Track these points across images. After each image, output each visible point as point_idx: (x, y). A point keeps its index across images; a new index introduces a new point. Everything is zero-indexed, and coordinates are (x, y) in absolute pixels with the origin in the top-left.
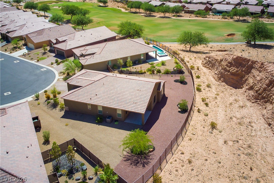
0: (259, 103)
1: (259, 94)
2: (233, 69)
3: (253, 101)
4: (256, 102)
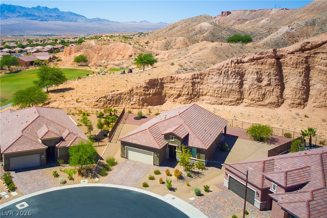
0: (194, 100)
1: (191, 95)
2: (152, 91)
3: (189, 102)
4: (192, 101)
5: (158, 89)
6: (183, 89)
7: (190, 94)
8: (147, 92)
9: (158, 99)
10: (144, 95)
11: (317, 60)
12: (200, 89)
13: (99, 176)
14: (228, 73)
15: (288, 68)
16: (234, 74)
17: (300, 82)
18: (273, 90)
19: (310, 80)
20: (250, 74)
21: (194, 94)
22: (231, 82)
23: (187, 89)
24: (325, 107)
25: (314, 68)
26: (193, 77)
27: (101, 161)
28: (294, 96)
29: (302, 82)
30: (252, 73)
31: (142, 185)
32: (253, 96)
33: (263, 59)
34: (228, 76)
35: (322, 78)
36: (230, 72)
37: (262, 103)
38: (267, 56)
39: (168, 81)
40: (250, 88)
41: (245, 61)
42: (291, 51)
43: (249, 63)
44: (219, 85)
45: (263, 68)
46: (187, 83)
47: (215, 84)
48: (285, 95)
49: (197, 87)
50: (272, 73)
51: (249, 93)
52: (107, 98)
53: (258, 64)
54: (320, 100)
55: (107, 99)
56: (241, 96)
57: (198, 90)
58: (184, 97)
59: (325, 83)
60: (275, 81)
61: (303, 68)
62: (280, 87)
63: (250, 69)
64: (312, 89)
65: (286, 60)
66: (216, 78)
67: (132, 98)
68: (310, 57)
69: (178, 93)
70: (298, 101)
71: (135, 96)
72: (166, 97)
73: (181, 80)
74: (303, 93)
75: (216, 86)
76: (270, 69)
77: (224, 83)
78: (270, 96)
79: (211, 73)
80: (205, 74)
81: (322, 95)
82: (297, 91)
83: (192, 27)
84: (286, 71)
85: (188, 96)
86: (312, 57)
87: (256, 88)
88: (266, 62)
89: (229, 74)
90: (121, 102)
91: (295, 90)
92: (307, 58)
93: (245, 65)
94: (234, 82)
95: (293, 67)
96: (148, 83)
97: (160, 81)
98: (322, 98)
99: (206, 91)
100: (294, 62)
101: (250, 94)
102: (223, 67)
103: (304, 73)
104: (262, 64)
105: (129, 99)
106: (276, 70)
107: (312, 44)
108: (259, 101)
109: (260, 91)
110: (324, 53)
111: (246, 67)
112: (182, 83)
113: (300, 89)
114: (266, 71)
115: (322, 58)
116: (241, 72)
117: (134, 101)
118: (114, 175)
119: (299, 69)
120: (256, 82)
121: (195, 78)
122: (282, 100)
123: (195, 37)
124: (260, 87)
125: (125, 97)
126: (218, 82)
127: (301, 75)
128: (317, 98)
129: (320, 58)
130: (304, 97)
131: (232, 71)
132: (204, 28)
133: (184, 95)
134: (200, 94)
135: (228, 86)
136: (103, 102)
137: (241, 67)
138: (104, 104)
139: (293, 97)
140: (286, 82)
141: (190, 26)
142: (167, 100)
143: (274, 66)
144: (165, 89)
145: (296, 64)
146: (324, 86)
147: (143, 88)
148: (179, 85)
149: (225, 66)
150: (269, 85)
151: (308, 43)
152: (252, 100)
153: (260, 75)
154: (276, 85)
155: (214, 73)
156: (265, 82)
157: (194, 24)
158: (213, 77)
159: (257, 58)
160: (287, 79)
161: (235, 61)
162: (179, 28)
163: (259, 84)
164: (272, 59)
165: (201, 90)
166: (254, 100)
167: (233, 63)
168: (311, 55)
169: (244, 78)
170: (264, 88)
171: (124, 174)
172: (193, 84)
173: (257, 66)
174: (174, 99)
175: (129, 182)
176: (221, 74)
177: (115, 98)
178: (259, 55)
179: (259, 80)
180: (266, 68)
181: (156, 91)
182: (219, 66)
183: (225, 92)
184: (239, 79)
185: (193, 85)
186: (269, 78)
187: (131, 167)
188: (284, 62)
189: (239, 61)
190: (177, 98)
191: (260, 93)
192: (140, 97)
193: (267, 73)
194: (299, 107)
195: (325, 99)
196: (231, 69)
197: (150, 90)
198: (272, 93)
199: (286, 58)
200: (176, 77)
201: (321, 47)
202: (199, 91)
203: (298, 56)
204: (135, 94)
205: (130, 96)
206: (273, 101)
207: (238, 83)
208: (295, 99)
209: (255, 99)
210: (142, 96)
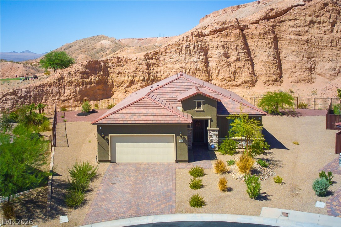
2: (94, 79)
5: (103, 75)
6: (136, 73)
7: (146, 80)
8: (87, 80)
9: (103, 90)
10: (83, 85)
11: (283, 29)
12: (157, 72)
13: (64, 209)
14: (190, 48)
15: (254, 40)
16: (197, 50)
17: (272, 55)
18: (244, 66)
19: (280, 52)
20: (214, 49)
21: (151, 79)
22: (195, 60)
23: (142, 73)
24: (304, 82)
25: (282, 38)
26: (147, 57)
27: (55, 178)
28: (268, 71)
29: (274, 54)
30: (217, 47)
31: (188, 205)
32: (223, 75)
33: (227, 30)
34: (190, 53)
35: (293, 48)
36: (192, 47)
37: (234, 83)
38: (231, 26)
39: (114, 64)
40: (217, 65)
41: (206, 34)
42: (255, 20)
43: (211, 36)
44: (181, 65)
45: (229, 41)
46: (141, 65)
47: (176, 65)
48: (256, 71)
49: (153, 70)
50: (239, 46)
51: (217, 71)
52: (17, 93)
53: (222, 36)
54: (296, 74)
55: (17, 96)
56: (209, 76)
57: (154, 74)
58: (139, 85)
59: (298, 54)
60: (244, 55)
61: (271, 38)
62: (250, 63)
63: (213, 43)
64: (284, 63)
65: (250, 31)
66: (175, 56)
67: (63, 91)
68: (275, 26)
69: (130, 79)
70: (274, 77)
71: (67, 88)
72: (114, 87)
73: (132, 61)
74: (276, 67)
75: (177, 66)
76: (237, 41)
77: (187, 61)
78: (242, 73)
79: (168, 51)
80: (160, 53)
81: (298, 67)
82: (270, 65)
83: (92, 45)
84: (252, 44)
85: (144, 83)
86: (278, 26)
87: (224, 64)
88: (231, 32)
89: (191, 50)
90: (44, 99)
91: (268, 64)
92: (273, 26)
93: (208, 38)
94: (199, 60)
95: (260, 38)
96: (87, 67)
97: (102, 64)
98: (298, 70)
99: (165, 74)
100: (261, 32)
101: (218, 73)
102: (182, 41)
103: (273, 44)
104: (227, 35)
105: (57, 93)
106: (243, 43)
107: (276, 11)
108: (231, 81)
109: (230, 68)
110: (291, 20)
111: (208, 40)
112: (133, 66)
113: (273, 63)
114: (233, 44)
115: (289, 26)
116: (204, 47)
117: (66, 94)
118: (103, 200)
119: (267, 40)
120: (223, 58)
121: (149, 59)
122: (256, 77)
123: (97, 55)
124: (229, 64)
125: (50, 91)
126: (180, 61)
127: (270, 47)
128: (292, 72)
129: (288, 26)
130: (279, 71)
131: (194, 46)
132: (105, 46)
133: (138, 81)
134: (158, 79)
135: (192, 65)
136: (10, 102)
137: (203, 40)
138: (13, 105)
139: (267, 73)
140: (254, 57)
141: (89, 44)
142: (115, 92)
143: (240, 37)
144: (111, 75)
145: (264, 35)
146: (297, 57)
147: (81, 73)
148: (130, 68)
149: (185, 39)
150: (238, 60)
151: (272, 9)
152: (223, 80)
153: (226, 49)
154: (246, 61)
155: (173, 50)
156: (233, 58)
157: (93, 42)
158: (171, 55)
159: (220, 28)
160: (254, 54)
161: (196, 33)
162: (77, 46)
163: (228, 60)
164: (235, 29)
165: (158, 74)
166: (225, 81)
167: (193, 35)
168: (276, 23)
169: (208, 53)
170: (234, 64)
171: (128, 191)
172: (148, 65)
173: (221, 38)
174: (125, 88)
175: (153, 205)
176: (181, 50)
177: (32, 93)
178: (221, 25)
179: (227, 56)
180: (231, 40)
181: (99, 78)
182: (178, 40)
183: (189, 72)
184: (203, 56)
185: (148, 68)
186: (237, 52)
187: (132, 174)
188: (248, 34)
189: (200, 33)
190: (129, 86)
191: (231, 71)
192: (76, 87)
193: (234, 45)
194: (276, 84)
195: (302, 72)
196: (193, 43)
197: (90, 77)
198: (243, 70)
199: (249, 29)
200: (124, 58)
201: (287, 13)
202: (157, 76)
203: (264, 26)
204: (67, 84)
205: (59, 88)
206: (247, 79)
207: (203, 61)
208: (270, 75)
209: (226, 79)
210: (79, 86)
